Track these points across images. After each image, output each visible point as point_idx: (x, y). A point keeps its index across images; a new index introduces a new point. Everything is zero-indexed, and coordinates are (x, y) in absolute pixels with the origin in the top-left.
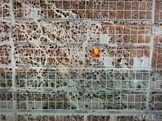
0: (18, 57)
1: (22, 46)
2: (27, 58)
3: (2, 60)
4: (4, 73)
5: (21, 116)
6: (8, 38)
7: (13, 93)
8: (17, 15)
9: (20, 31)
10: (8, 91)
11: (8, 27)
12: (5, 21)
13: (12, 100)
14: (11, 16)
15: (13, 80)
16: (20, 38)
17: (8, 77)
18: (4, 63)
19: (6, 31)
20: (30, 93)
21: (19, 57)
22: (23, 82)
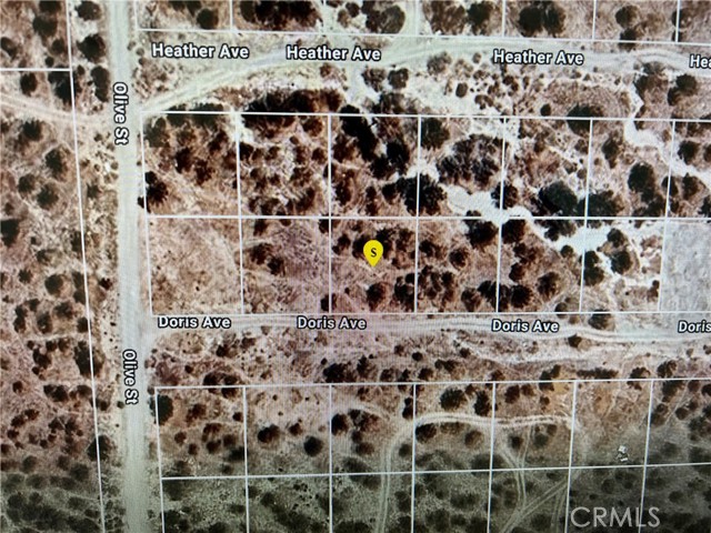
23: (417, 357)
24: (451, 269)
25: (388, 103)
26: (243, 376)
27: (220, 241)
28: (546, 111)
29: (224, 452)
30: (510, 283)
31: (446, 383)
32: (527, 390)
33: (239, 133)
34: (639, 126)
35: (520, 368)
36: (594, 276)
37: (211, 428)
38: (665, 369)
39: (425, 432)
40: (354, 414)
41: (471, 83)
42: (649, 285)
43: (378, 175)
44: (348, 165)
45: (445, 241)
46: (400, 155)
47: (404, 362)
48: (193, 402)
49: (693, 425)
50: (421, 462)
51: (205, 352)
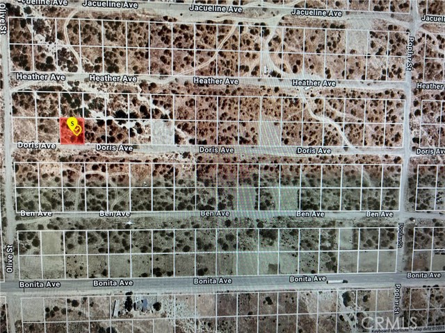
0: (421, 124)
1: (432, 96)
2: (442, 129)
3: (375, 133)
4: (379, 171)
5: (413, 290)
6: (400, 70)
7: (397, 228)
8: (427, 7)
9: (431, 52)
10: (385, 222)
11: (401, 40)
12: (394, 22)
13: (391, 248)
14: (412, 8)
15: (401, 190)
16: (430, 71)
17: (388, 182)
18: (382, 143)
19: (396, 52)
20: (441, 225)
21: (423, 126)
22: (427, 195)
23: (85, 156)
24: (93, 132)
25: (75, 89)
26: (38, 159)
27: (31, 124)
28: (116, 92)
29: (33, 181)
30: (109, 136)
31: (93, 163)
32: (116, 165)
33: (36, 97)
34: (141, 96)
35: (114, 159)
36: (132, 135)
37: (29, 174)
38: (155, 160)
39: (88, 176)
40: (68, 171)
41: (96, 85)
42: (148, 137)
43: (73, 107)
44: (65, 105)
45: (91, 125)
46: (78, 103)
47: (81, 157)
48: (24, 166)
49: (165, 176)
50: (87, 185)
51: (27, 153)
